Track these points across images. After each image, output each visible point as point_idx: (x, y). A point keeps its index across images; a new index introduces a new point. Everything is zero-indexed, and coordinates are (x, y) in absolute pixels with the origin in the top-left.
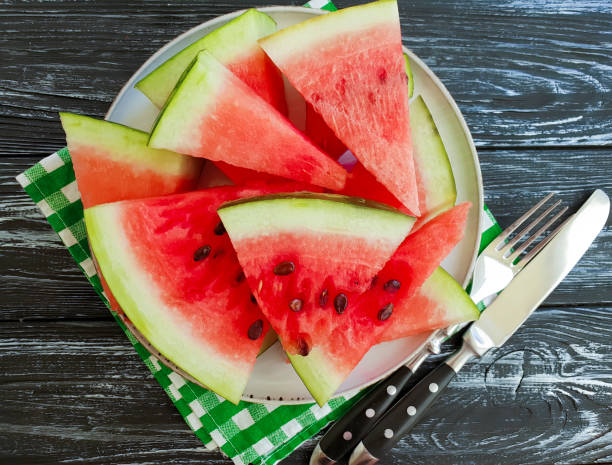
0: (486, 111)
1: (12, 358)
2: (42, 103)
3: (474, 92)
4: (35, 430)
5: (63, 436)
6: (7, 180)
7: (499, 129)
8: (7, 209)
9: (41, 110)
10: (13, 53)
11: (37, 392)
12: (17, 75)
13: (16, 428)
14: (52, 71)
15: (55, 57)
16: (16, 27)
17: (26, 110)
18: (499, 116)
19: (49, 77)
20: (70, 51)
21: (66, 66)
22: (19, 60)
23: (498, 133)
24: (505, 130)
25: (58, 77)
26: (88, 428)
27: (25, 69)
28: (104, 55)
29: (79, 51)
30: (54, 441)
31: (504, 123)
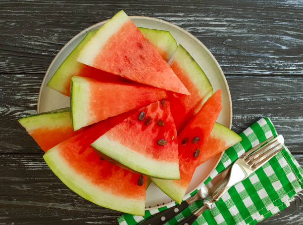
0: (271, 57)
1: (38, 171)
2: (52, 48)
3: (265, 47)
4: (49, 205)
5: (62, 208)
6: (35, 86)
7: (277, 66)
8: (35, 100)
9: (52, 51)
10: (38, 23)
11: (50, 187)
12: (40, 34)
13: (40, 204)
14: (57, 32)
15: (58, 25)
16: (39, 9)
17: (44, 51)
18: (278, 59)
19: (56, 35)
20: (66, 22)
21: (64, 30)
22: (41, 26)
23: (277, 68)
24: (280, 66)
25: (60, 35)
26: (74, 205)
27: (44, 31)
28: (83, 24)
29: (70, 22)
30: (59, 210)
31: (279, 63)
